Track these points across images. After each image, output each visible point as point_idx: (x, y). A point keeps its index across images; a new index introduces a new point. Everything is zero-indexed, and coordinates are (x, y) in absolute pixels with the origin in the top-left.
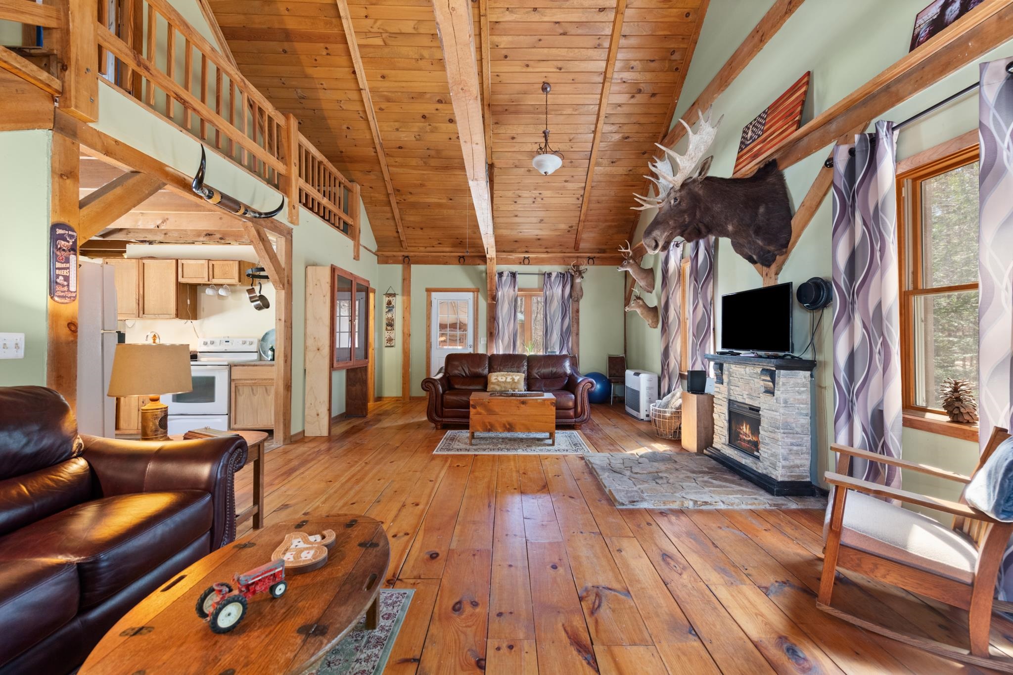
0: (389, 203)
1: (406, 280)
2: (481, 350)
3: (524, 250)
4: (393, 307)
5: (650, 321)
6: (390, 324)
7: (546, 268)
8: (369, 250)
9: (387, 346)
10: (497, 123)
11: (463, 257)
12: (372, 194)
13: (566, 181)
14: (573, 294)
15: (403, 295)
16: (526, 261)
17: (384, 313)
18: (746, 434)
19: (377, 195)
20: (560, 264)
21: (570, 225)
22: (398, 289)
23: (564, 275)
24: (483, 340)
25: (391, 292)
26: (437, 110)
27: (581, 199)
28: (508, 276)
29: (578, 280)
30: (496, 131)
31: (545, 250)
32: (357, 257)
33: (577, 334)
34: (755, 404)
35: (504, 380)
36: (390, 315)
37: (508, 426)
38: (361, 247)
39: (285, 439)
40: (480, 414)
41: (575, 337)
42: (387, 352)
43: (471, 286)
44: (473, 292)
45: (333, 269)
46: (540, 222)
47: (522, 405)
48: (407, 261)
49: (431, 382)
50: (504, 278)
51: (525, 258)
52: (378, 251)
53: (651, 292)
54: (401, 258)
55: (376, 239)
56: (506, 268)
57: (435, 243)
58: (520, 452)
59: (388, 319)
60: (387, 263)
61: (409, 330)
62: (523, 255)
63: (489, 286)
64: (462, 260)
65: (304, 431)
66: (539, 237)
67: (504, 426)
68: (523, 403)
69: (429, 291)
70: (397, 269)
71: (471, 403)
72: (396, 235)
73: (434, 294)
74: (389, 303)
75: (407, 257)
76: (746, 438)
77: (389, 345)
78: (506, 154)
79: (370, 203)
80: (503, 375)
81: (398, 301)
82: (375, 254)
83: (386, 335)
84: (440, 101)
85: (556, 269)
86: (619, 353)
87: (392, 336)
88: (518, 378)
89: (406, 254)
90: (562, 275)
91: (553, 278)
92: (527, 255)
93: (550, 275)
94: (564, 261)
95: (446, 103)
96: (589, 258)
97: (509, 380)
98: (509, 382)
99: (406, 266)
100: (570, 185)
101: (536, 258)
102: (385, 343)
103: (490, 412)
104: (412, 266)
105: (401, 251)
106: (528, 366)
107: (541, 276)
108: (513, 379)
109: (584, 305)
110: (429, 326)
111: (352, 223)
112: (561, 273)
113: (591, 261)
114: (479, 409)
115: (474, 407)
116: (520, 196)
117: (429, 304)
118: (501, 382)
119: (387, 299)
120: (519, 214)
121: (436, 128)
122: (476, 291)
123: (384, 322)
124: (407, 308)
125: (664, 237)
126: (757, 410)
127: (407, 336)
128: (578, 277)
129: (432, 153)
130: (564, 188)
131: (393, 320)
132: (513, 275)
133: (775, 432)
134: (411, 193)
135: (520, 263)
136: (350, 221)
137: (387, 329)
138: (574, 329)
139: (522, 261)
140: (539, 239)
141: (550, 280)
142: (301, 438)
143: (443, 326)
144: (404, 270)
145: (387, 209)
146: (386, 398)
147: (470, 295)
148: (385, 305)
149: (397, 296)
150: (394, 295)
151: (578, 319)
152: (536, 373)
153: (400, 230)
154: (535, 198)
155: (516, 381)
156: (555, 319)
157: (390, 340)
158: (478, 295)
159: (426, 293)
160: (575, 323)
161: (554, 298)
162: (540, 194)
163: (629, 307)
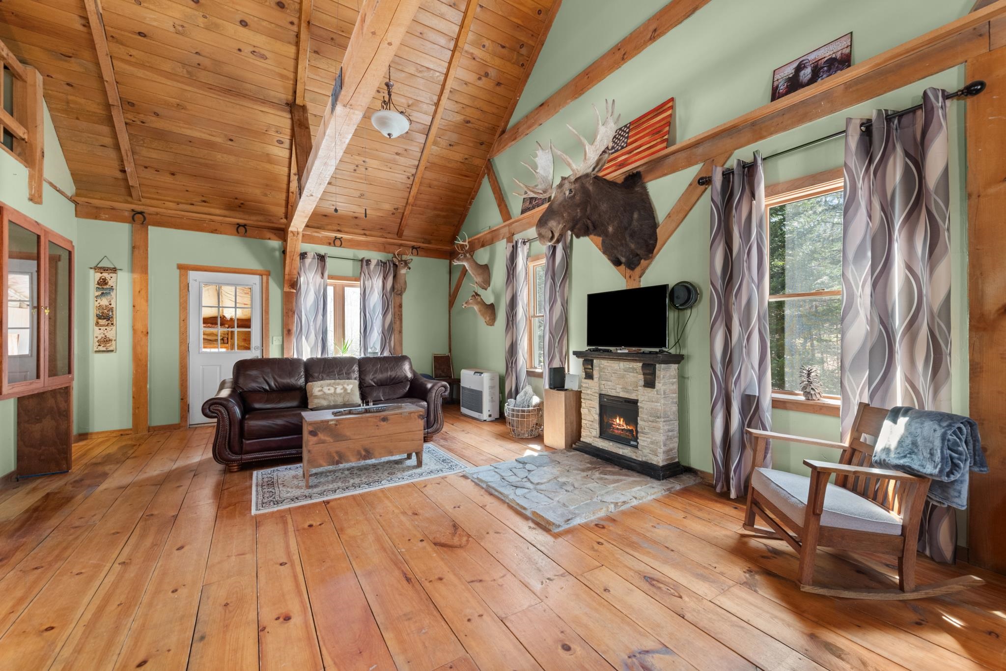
0: (109, 121)
1: (140, 249)
2: (274, 353)
3: (336, 228)
4: (112, 289)
5: (488, 318)
6: (106, 316)
7: (364, 254)
8: (55, 187)
9: (96, 352)
10: (316, 52)
11: (244, 226)
12: (70, 98)
13: (397, 154)
14: (396, 287)
15: (133, 270)
16: (338, 242)
17: (92, 298)
18: (619, 425)
20: (380, 251)
21: (395, 207)
22: (121, 261)
23: (385, 264)
25: (105, 264)
27: (412, 178)
28: (314, 258)
29: (403, 271)
30: (313, 63)
31: (363, 232)
32: (36, 198)
33: (400, 332)
34: (633, 396)
35: (332, 391)
36: (104, 302)
37: (363, 453)
38: (44, 184)
40: (323, 442)
41: (397, 336)
42: (100, 360)
43: (255, 266)
44: (261, 275)
46: (360, 197)
47: (382, 423)
48: (141, 220)
49: (221, 404)
50: (308, 260)
51: (336, 238)
52: (77, 195)
53: (486, 289)
54: (127, 214)
55: (73, 175)
56: (312, 249)
57: (196, 198)
58: (386, 485)
59: (100, 307)
60: (96, 217)
61: (146, 326)
62: (334, 235)
63: (287, 269)
64: (242, 229)
66: (356, 215)
67: (359, 453)
68: (385, 419)
69: (184, 269)
70: (120, 230)
71: (309, 428)
72: (119, 175)
73: (192, 275)
74: (103, 282)
75: (141, 213)
76: (619, 427)
77: (101, 348)
79: (63, 111)
80: (329, 385)
81: (122, 281)
82: (71, 199)
83: (98, 333)
85: (375, 256)
86: (443, 351)
87: (110, 334)
88: (350, 388)
89: (139, 208)
90: (383, 264)
91: (372, 266)
92: (339, 235)
93: (368, 262)
94: (384, 248)
96: (413, 248)
97: (339, 390)
98: (340, 394)
99: (138, 227)
100: (401, 160)
101: (350, 241)
102: (93, 346)
103: (338, 438)
104: (151, 229)
105: (127, 202)
106: (360, 372)
107: (356, 263)
108: (345, 390)
109: (408, 299)
110: (184, 322)
111: (26, 137)
112: (381, 261)
113: (414, 251)
114: (318, 436)
115: (312, 434)
117: (185, 287)
118: (328, 395)
119: (98, 275)
121: (217, 26)
122: (265, 274)
123: (93, 312)
124: (141, 293)
126: (635, 402)
127: (140, 335)
128: (402, 267)
129: (206, 62)
130: (395, 162)
131: (112, 309)
132: (322, 258)
133: (657, 422)
134: (157, 114)
135: (330, 244)
136: (19, 131)
137: (97, 324)
138: (396, 327)
139: (332, 242)
140: (356, 218)
141: (368, 269)
143: (210, 322)
144: (133, 233)
145: (105, 129)
146: (98, 433)
147: (255, 279)
148: (93, 285)
149: (119, 273)
150: (113, 270)
151: (402, 315)
152: (372, 380)
153: (128, 169)
154: (357, 166)
155: (349, 391)
156: (375, 315)
157: (105, 341)
158: (268, 280)
159: (178, 271)
160: (397, 319)
161: (374, 290)
162: (364, 161)
163: (466, 303)
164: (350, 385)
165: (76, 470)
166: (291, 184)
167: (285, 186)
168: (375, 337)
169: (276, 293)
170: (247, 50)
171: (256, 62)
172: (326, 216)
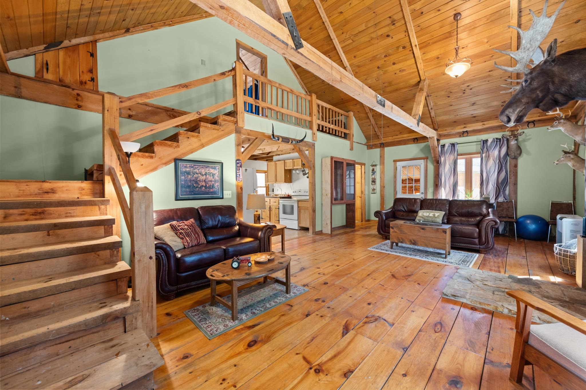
0: (368, 118)
1: (382, 157)
2: (430, 196)
3: (462, 126)
4: (375, 172)
6: (374, 181)
7: (483, 137)
8: (359, 143)
9: (372, 193)
10: (424, 53)
11: (416, 138)
12: (359, 115)
13: (490, 71)
14: (509, 153)
15: (380, 165)
16: (465, 134)
17: (371, 175)
19: (361, 115)
20: (497, 132)
21: (503, 101)
22: (378, 162)
23: (500, 139)
24: (430, 190)
25: (374, 164)
26: (385, 61)
28: (449, 146)
29: (513, 142)
31: (482, 123)
32: (352, 149)
33: (515, 184)
35: (427, 215)
36: (373, 177)
37: (413, 242)
38: (354, 143)
39: (313, 233)
40: (396, 232)
41: (512, 187)
42: (372, 196)
43: (421, 155)
44: (424, 159)
45: (332, 158)
46: (473, 105)
48: (383, 145)
49: (380, 214)
50: (446, 148)
51: (464, 132)
52: (367, 143)
54: (379, 145)
55: (365, 137)
56: (447, 142)
57: (398, 133)
58: (418, 258)
59: (372, 178)
60: (371, 148)
61: (384, 184)
62: (461, 130)
64: (416, 140)
65: (322, 231)
66: (474, 115)
67: (411, 241)
68: (423, 229)
69: (395, 161)
70: (377, 151)
71: (391, 225)
72: (375, 133)
73: (398, 163)
74: (373, 170)
79: (358, 119)
80: (427, 212)
81: (378, 169)
82: (365, 145)
83: (372, 187)
84: (386, 56)
85: (491, 137)
87: (375, 188)
88: (438, 215)
89: (381, 142)
91: (489, 143)
92: (465, 130)
93: (485, 142)
94: (501, 129)
95: (389, 55)
96: (528, 122)
97: (431, 215)
98: (431, 217)
99: (382, 148)
100: (495, 73)
101: (474, 131)
102: (371, 191)
103: (402, 232)
104: (385, 148)
105: (379, 141)
106: (449, 207)
107: (478, 143)
108: (434, 215)
110: (395, 182)
111: (349, 132)
112: (497, 139)
113: (531, 124)
114: (395, 229)
115: (393, 228)
116: (451, 92)
117: (396, 169)
119: (372, 168)
120: (454, 104)
121: (386, 71)
122: (426, 158)
123: (371, 180)
124: (382, 172)
125: (516, 112)
127: (383, 187)
128: (512, 139)
129: (386, 85)
130: (490, 76)
131: (375, 179)
132: (453, 145)
135: (460, 136)
137: (372, 184)
138: (510, 181)
140: (474, 117)
141: (487, 145)
143: (403, 181)
144: (381, 151)
145: (368, 120)
146: (372, 220)
147: (422, 162)
148: (371, 171)
149: (378, 166)
150: (376, 165)
151: (517, 172)
152: (455, 212)
153: (376, 130)
154: (464, 90)
156: (490, 174)
157: (374, 190)
158: (427, 162)
159: (393, 162)
160: (512, 176)
161: (490, 158)
162: (468, 86)
163: (558, 161)
164: (438, 214)
165: (356, 228)
166: (431, 114)
167: (429, 115)
168: (491, 188)
169: (431, 167)
170: (398, 72)
171: (403, 74)
172: (455, 122)
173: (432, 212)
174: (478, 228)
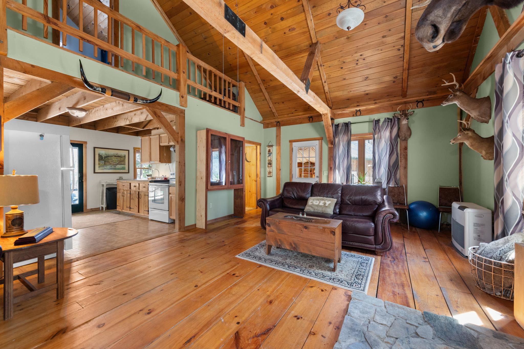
0: (261, 91)
1: (278, 136)
2: (324, 180)
3: (356, 105)
4: (271, 153)
5: (484, 153)
6: (270, 164)
7: (376, 117)
8: (253, 120)
9: (268, 176)
10: (314, 7)
11: (311, 117)
12: (252, 87)
13: (384, 37)
14: (400, 135)
15: (276, 146)
16: (359, 113)
17: (267, 157)
19: (254, 86)
20: (388, 111)
21: (395, 76)
22: (274, 143)
23: (391, 119)
25: (270, 144)
26: (272, 14)
27: (402, 49)
28: (343, 126)
29: (404, 122)
30: (315, 14)
31: (374, 102)
32: (243, 124)
33: (406, 168)
35: (317, 204)
36: (269, 158)
38: (245, 118)
39: (180, 229)
40: (273, 231)
41: (402, 171)
42: (268, 179)
43: (316, 136)
44: (319, 140)
45: (208, 131)
46: (366, 80)
48: (279, 125)
49: (262, 202)
50: (340, 128)
51: (357, 111)
52: (263, 120)
53: (487, 122)
54: (275, 123)
55: (261, 114)
56: (340, 121)
57: (293, 110)
58: (297, 273)
59: (269, 160)
60: (268, 127)
61: (280, 166)
62: (354, 109)
63: (327, 135)
64: (311, 119)
65: (196, 224)
66: (366, 92)
68: (306, 227)
69: (291, 142)
70: (273, 130)
71: (267, 221)
72: (270, 110)
73: (294, 144)
74: (269, 151)
75: (278, 122)
77: (269, 176)
78: (326, 30)
79: (252, 93)
80: (318, 200)
81: (274, 150)
82: (260, 122)
83: (268, 169)
84: (272, 7)
85: (382, 116)
86: (454, 184)
87: (271, 171)
89: (277, 120)
90: (389, 120)
91: (381, 123)
92: (358, 109)
93: (378, 121)
94: (392, 108)
95: (276, 6)
96: (418, 102)
97: (321, 204)
98: (321, 206)
99: (278, 127)
100: (388, 40)
101: (366, 110)
102: (267, 175)
103: (280, 231)
104: (281, 127)
105: (274, 119)
106: (342, 194)
107: (372, 124)
108: (325, 204)
109: (412, 143)
110: (291, 164)
111: (239, 105)
112: (388, 119)
113: (420, 104)
114: (272, 227)
115: (269, 226)
116: (344, 62)
117: (292, 150)
119: (268, 148)
120: (347, 78)
121: (274, 28)
122: (321, 139)
123: (267, 162)
124: (279, 153)
127: (279, 170)
128: (404, 119)
130: (383, 43)
131: (271, 161)
132: (347, 125)
134: (271, 80)
135: (353, 116)
136: (237, 104)
137: (268, 166)
139: (355, 114)
140: (367, 94)
141: (379, 125)
142: (193, 229)
143: (300, 164)
144: (277, 130)
145: (261, 93)
147: (317, 142)
148: (267, 152)
149: (274, 147)
150: (272, 146)
151: (407, 155)
152: (348, 200)
153: (271, 106)
154: (357, 61)
155: (327, 205)
156: (382, 156)
157: (270, 173)
158: (322, 142)
159: (289, 143)
160: (403, 159)
161: (382, 140)
162: (361, 55)
163: (454, 140)
164: (330, 202)
165: (244, 219)
166: (325, 88)
167: (323, 91)
168: (383, 171)
169: (325, 148)
170: (287, 31)
171: (293, 34)
172: (348, 99)
173: (323, 200)
174: (374, 222)
